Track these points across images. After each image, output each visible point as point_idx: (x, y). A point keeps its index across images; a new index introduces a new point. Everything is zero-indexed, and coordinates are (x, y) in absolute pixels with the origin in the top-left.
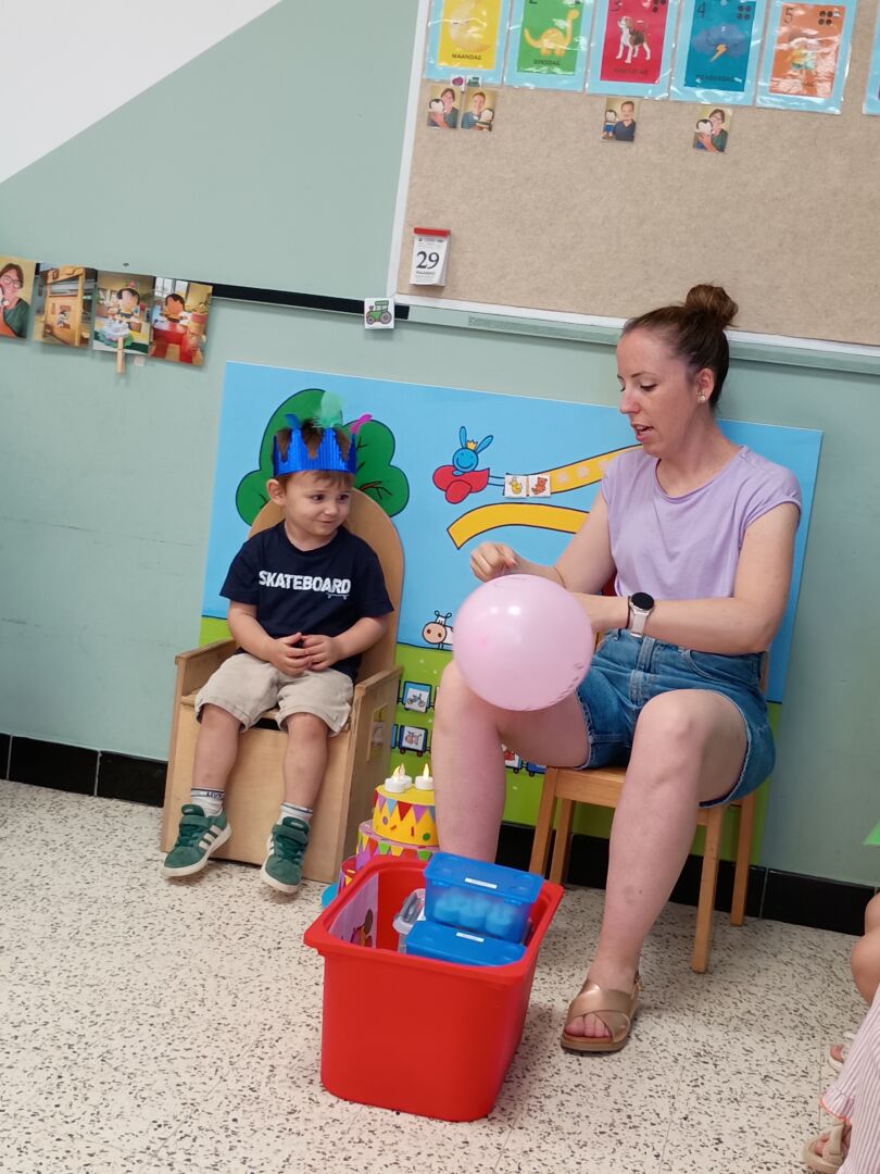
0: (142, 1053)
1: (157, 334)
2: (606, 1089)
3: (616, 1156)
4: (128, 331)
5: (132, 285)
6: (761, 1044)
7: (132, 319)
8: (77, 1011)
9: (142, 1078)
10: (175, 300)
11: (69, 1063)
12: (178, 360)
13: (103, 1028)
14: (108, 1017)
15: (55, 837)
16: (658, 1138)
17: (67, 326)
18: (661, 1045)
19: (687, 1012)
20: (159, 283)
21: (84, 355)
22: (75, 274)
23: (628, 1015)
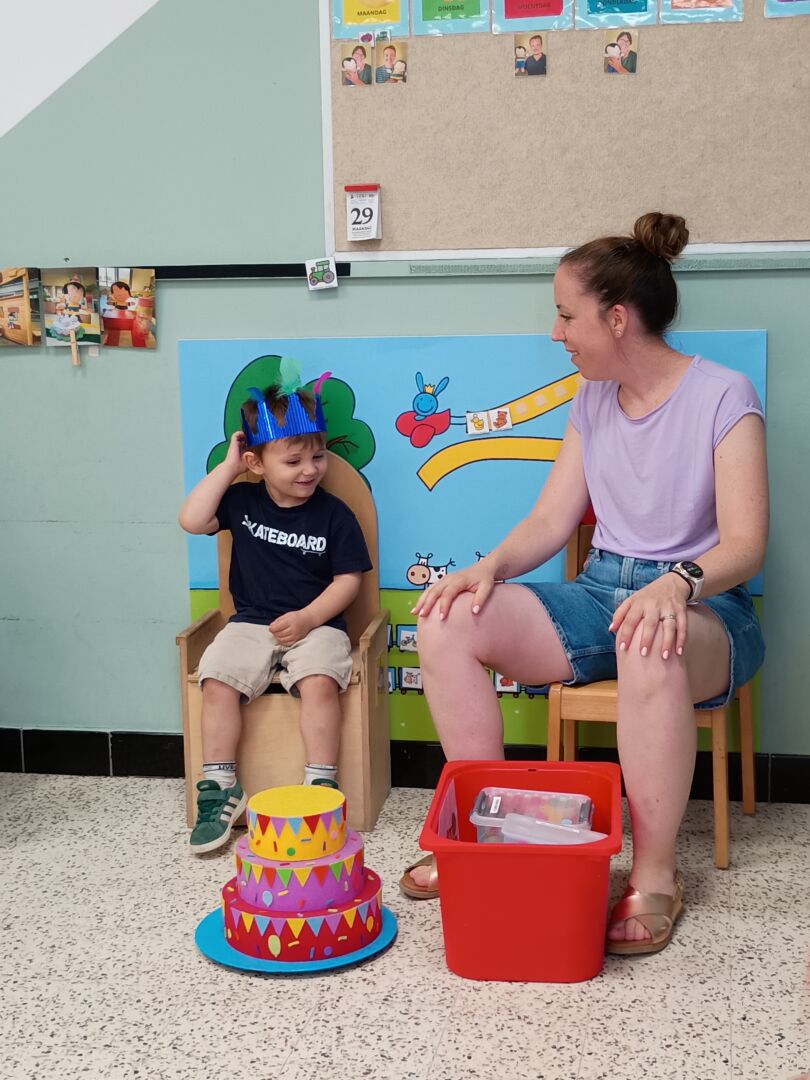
1: (107, 323)
2: (662, 1001)
3: (687, 1068)
4: (78, 324)
5: (76, 278)
6: (799, 931)
7: (81, 312)
8: (139, 1001)
9: (216, 1060)
10: (120, 288)
11: (141, 1056)
12: (131, 344)
13: (167, 1015)
14: (170, 1002)
15: (81, 825)
16: (723, 1043)
17: (17, 327)
18: (704, 946)
19: (722, 909)
20: (102, 273)
21: (39, 353)
22: (18, 276)
23: (669, 917)
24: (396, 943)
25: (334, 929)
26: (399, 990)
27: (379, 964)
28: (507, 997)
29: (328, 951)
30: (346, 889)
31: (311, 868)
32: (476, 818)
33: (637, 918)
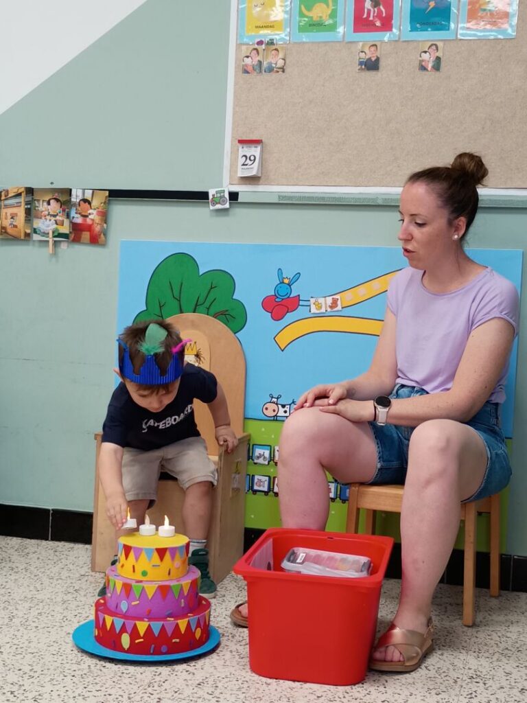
0: (65, 694)
1: (74, 226)
4: (55, 226)
5: (56, 195)
6: (518, 669)
7: (58, 218)
8: (20, 670)
10: (85, 203)
12: (89, 242)
14: (42, 673)
15: (18, 565)
17: (15, 226)
18: (444, 672)
19: (462, 651)
20: (73, 192)
21: (28, 245)
22: (19, 192)
23: (421, 650)
24: (217, 651)
25: (169, 631)
26: (211, 681)
27: (200, 662)
28: (289, 690)
29: (164, 649)
30: (183, 605)
31: (157, 585)
32: (286, 564)
33: (394, 645)
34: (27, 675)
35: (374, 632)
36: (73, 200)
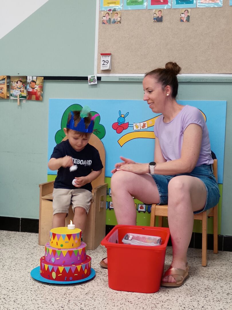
0: (27, 299)
1: (29, 93)
4: (20, 93)
5: (20, 79)
6: (226, 285)
7: (21, 89)
8: (7, 288)
10: (33, 82)
12: (35, 100)
15: (6, 243)
17: (3, 93)
18: (194, 287)
19: (202, 277)
21: (8, 101)
22: (4, 78)
24: (94, 279)
25: (73, 271)
26: (91, 292)
27: (87, 284)
28: (126, 296)
29: (71, 278)
30: (79, 259)
31: (67, 251)
32: (124, 241)
33: (172, 275)
34: (11, 291)
35: (163, 270)
36: (28, 81)
